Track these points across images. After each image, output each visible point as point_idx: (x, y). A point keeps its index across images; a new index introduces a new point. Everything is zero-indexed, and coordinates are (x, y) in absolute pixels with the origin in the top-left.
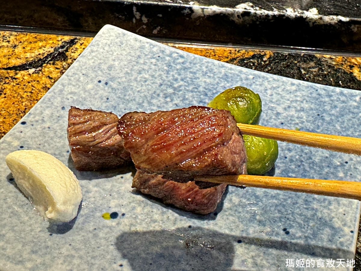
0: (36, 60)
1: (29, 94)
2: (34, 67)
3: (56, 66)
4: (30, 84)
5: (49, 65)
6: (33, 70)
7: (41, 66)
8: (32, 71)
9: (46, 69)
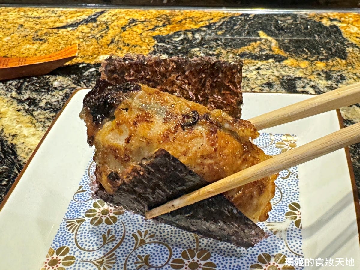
0: (74, 23)
1: (65, 42)
2: (72, 27)
3: (87, 26)
4: (67, 36)
5: (83, 26)
6: (71, 28)
7: (77, 26)
8: (69, 29)
9: (80, 28)
